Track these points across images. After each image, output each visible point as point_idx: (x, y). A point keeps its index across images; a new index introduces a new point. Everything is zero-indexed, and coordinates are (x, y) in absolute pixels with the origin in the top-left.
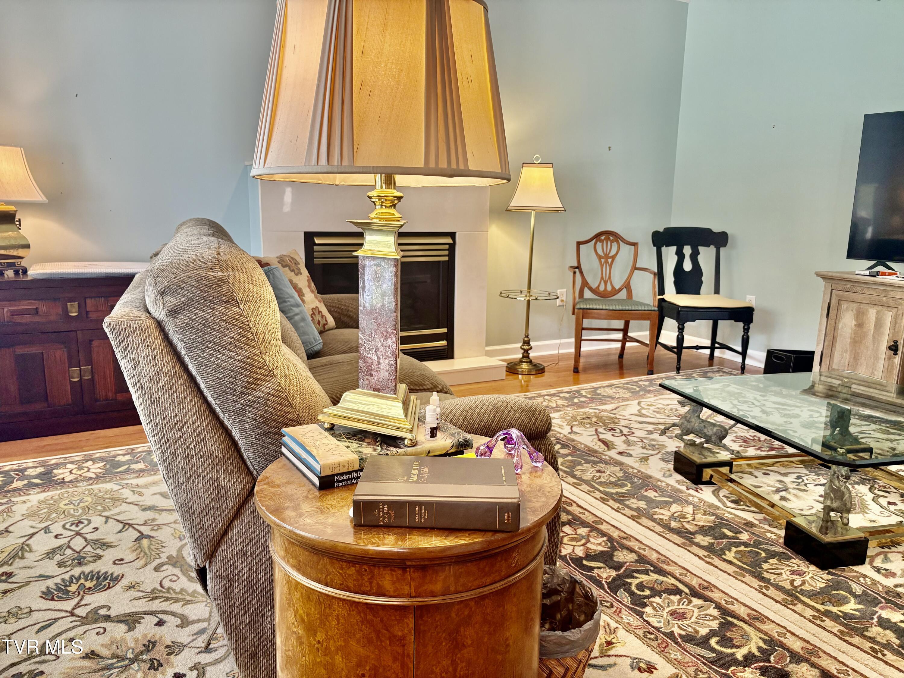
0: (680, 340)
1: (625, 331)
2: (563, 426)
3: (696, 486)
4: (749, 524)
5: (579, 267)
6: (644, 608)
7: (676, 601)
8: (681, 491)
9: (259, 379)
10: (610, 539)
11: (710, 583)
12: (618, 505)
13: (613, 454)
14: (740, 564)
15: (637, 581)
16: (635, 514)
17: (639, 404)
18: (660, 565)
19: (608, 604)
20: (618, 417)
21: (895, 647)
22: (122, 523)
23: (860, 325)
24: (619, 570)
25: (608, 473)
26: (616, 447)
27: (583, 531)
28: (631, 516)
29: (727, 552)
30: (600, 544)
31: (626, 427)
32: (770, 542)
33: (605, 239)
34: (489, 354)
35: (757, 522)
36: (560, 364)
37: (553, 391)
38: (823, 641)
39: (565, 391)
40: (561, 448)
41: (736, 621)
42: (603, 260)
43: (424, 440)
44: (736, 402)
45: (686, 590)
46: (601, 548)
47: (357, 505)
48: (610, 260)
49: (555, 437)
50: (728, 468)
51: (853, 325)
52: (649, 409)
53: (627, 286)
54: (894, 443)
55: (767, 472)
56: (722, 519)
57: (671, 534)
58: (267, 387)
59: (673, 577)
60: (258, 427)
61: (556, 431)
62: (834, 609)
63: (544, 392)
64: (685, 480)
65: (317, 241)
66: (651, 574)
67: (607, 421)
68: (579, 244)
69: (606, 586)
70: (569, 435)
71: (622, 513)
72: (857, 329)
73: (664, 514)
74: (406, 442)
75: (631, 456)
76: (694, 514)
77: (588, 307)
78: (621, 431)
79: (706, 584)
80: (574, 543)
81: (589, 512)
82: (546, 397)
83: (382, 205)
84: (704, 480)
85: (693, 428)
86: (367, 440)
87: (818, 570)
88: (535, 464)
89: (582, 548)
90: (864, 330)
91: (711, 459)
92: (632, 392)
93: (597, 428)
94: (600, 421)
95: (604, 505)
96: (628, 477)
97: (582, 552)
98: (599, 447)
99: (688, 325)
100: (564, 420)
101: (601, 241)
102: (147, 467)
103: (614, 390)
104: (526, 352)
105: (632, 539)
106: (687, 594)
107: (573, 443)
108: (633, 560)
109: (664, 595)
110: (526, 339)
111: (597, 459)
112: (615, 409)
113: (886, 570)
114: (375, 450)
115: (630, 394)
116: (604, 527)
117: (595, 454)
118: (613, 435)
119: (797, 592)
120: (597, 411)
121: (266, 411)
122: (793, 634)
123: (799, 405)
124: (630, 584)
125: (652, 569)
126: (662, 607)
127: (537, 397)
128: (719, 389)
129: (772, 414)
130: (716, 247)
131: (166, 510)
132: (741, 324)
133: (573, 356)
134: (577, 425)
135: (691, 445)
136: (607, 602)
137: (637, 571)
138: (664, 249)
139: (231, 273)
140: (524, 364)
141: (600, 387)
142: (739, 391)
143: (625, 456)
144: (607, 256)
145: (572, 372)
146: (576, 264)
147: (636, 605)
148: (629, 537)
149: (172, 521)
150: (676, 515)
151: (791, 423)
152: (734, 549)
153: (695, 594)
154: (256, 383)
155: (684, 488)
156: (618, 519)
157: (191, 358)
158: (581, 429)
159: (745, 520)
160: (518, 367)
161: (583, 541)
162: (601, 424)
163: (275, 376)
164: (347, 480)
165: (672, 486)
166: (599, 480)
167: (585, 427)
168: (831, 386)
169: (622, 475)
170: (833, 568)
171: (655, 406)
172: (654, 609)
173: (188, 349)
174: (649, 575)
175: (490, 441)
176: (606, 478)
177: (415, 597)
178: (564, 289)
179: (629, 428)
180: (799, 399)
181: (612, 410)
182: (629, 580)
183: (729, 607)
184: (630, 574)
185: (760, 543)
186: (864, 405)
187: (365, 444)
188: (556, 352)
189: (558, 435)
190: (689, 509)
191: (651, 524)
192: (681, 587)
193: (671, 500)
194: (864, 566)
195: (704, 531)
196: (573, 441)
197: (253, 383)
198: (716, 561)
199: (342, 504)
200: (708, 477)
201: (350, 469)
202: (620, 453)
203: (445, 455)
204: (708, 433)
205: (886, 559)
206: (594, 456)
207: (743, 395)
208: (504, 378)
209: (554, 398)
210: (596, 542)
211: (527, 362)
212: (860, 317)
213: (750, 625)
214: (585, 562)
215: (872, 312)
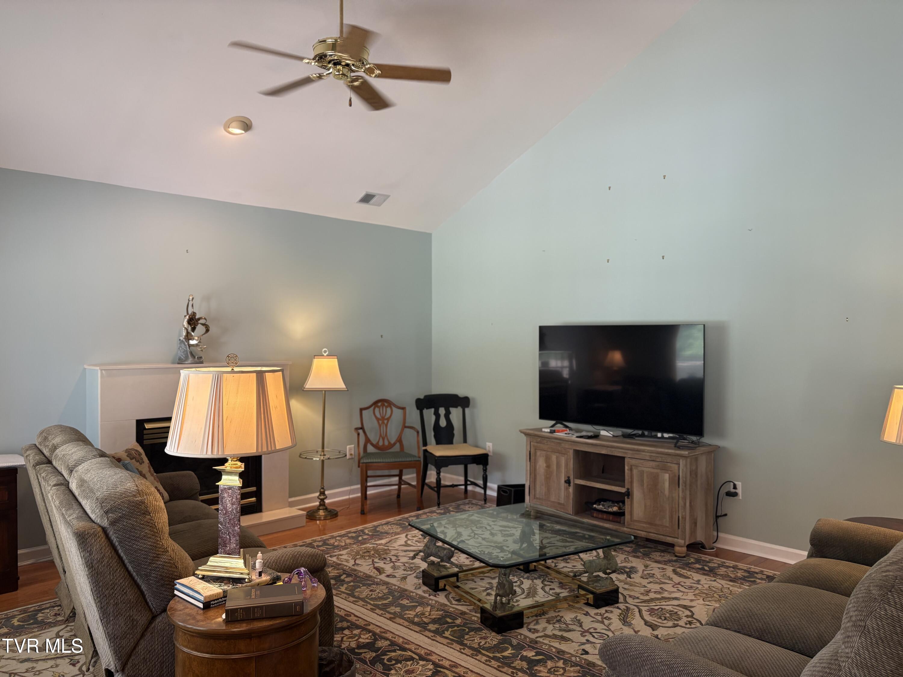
0: (439, 480)
1: (400, 476)
2: (349, 560)
3: (435, 593)
4: (463, 613)
5: (362, 428)
6: (390, 671)
7: (410, 664)
8: (424, 598)
9: (159, 554)
10: (374, 634)
11: (432, 651)
12: (382, 612)
13: (383, 577)
14: (452, 638)
15: (388, 657)
16: (393, 616)
17: (406, 536)
18: (404, 645)
19: (369, 673)
20: (390, 548)
21: (525, 669)
22: (8, 673)
23: (548, 466)
24: (378, 652)
25: (378, 591)
26: (385, 572)
27: (356, 632)
28: (390, 618)
29: (446, 632)
30: (367, 638)
31: (394, 556)
32: (474, 622)
33: (381, 405)
34: (291, 505)
35: (468, 611)
36: (350, 507)
37: (343, 532)
38: (488, 673)
39: (352, 531)
40: (346, 577)
41: (442, 670)
42: (380, 422)
43: (255, 578)
44: (474, 528)
45: (417, 657)
46: (367, 641)
47: (227, 612)
48: (386, 422)
49: (342, 570)
50: (455, 578)
51: (545, 467)
52: (413, 540)
53: (399, 440)
54: (567, 548)
55: (483, 578)
56: (448, 612)
57: (413, 626)
58: (164, 558)
59: (410, 651)
60: (158, 582)
61: (343, 565)
62: (498, 655)
63: (336, 534)
64: (429, 590)
65: (147, 426)
66: (398, 651)
67: (381, 553)
68: (361, 410)
69: (368, 662)
70: (353, 567)
71: (384, 617)
72: (547, 469)
73: (411, 614)
74: (246, 580)
75: (395, 577)
76: (430, 611)
77: (369, 461)
78: (391, 559)
79: (429, 652)
80: (350, 640)
81: (362, 619)
82: (338, 538)
83: (232, 460)
84: (440, 588)
85: (431, 553)
86: (224, 582)
87: (496, 634)
88: (313, 585)
89: (355, 642)
90: (551, 470)
91: (444, 573)
92: (402, 527)
93: (373, 559)
94: (376, 553)
95: (373, 613)
96: (391, 592)
97: (355, 645)
98: (374, 573)
99: (443, 469)
100: (350, 555)
101: (379, 407)
102: (10, 630)
103: (389, 527)
104: (322, 500)
105: (388, 632)
106: (417, 659)
107: (355, 573)
108: (387, 645)
109: (403, 662)
110: (322, 490)
111: (371, 582)
112: (389, 542)
113: (534, 629)
114: (229, 586)
115: (401, 529)
116: (371, 627)
117: (370, 579)
118: (384, 563)
119: (481, 649)
120: (375, 546)
121: (163, 572)
122: (472, 671)
123: (516, 526)
124: (384, 659)
125: (398, 648)
126: (401, 669)
127: (330, 538)
128: (465, 518)
129: (496, 535)
130: (462, 407)
131: (41, 660)
132: (481, 467)
133: (360, 500)
134: (359, 558)
135: (431, 564)
136: (368, 671)
137: (389, 651)
138: (425, 411)
139: (145, 497)
140: (321, 511)
141: (379, 526)
142: (479, 519)
143: (391, 577)
144: (383, 418)
145: (360, 514)
146: (360, 426)
147: (385, 670)
148: (386, 631)
149: (49, 666)
150: (419, 613)
151: (507, 541)
152: (450, 630)
153: (422, 658)
154: (158, 556)
155: (427, 595)
156: (381, 621)
157: (122, 547)
158: (362, 561)
159: (462, 611)
160: (316, 514)
161: (357, 638)
162: (377, 556)
163: (168, 551)
164: (217, 603)
165: (419, 595)
166: (371, 597)
167: (365, 559)
168: (537, 510)
169: (387, 591)
170: (504, 632)
171: (418, 536)
172: (396, 671)
173: (120, 542)
174: (396, 652)
175: (290, 575)
176: (376, 595)
177: (256, 652)
178: (352, 445)
179: (397, 556)
180: (518, 522)
181: (387, 543)
182: (383, 657)
183: (441, 662)
184: (384, 653)
185: (467, 624)
186: (558, 523)
187: (223, 584)
188: (347, 497)
189: (345, 567)
190: (428, 609)
191: (401, 621)
192: (414, 656)
193: (417, 604)
194: (523, 629)
195: (434, 621)
196: (356, 570)
197: (156, 557)
198: (438, 638)
199: (217, 614)
200: (443, 586)
201: (219, 597)
202: (388, 576)
203: (267, 585)
204: (441, 555)
205: (537, 623)
206: (369, 580)
207: (481, 522)
208: (305, 525)
209: (344, 539)
210: (365, 637)
211: (323, 509)
212: (548, 460)
213: (449, 670)
214: (356, 651)
215: (554, 457)
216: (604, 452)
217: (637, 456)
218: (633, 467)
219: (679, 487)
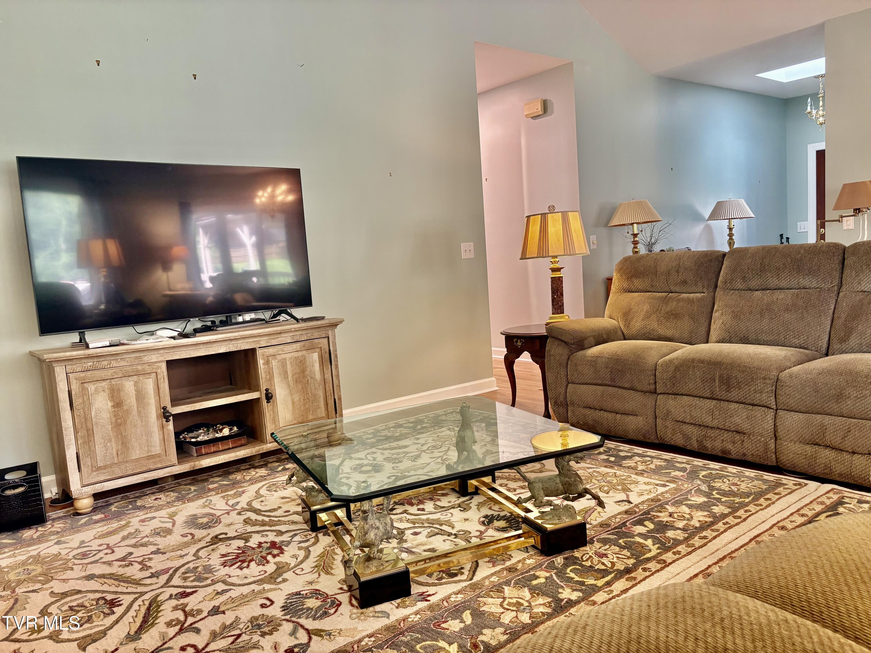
23: (118, 404)
51: (110, 407)
72: (116, 410)
90: (125, 408)
212: (115, 395)
215: (129, 386)
216: (222, 349)
217: (274, 342)
218: (270, 358)
219: (331, 365)
